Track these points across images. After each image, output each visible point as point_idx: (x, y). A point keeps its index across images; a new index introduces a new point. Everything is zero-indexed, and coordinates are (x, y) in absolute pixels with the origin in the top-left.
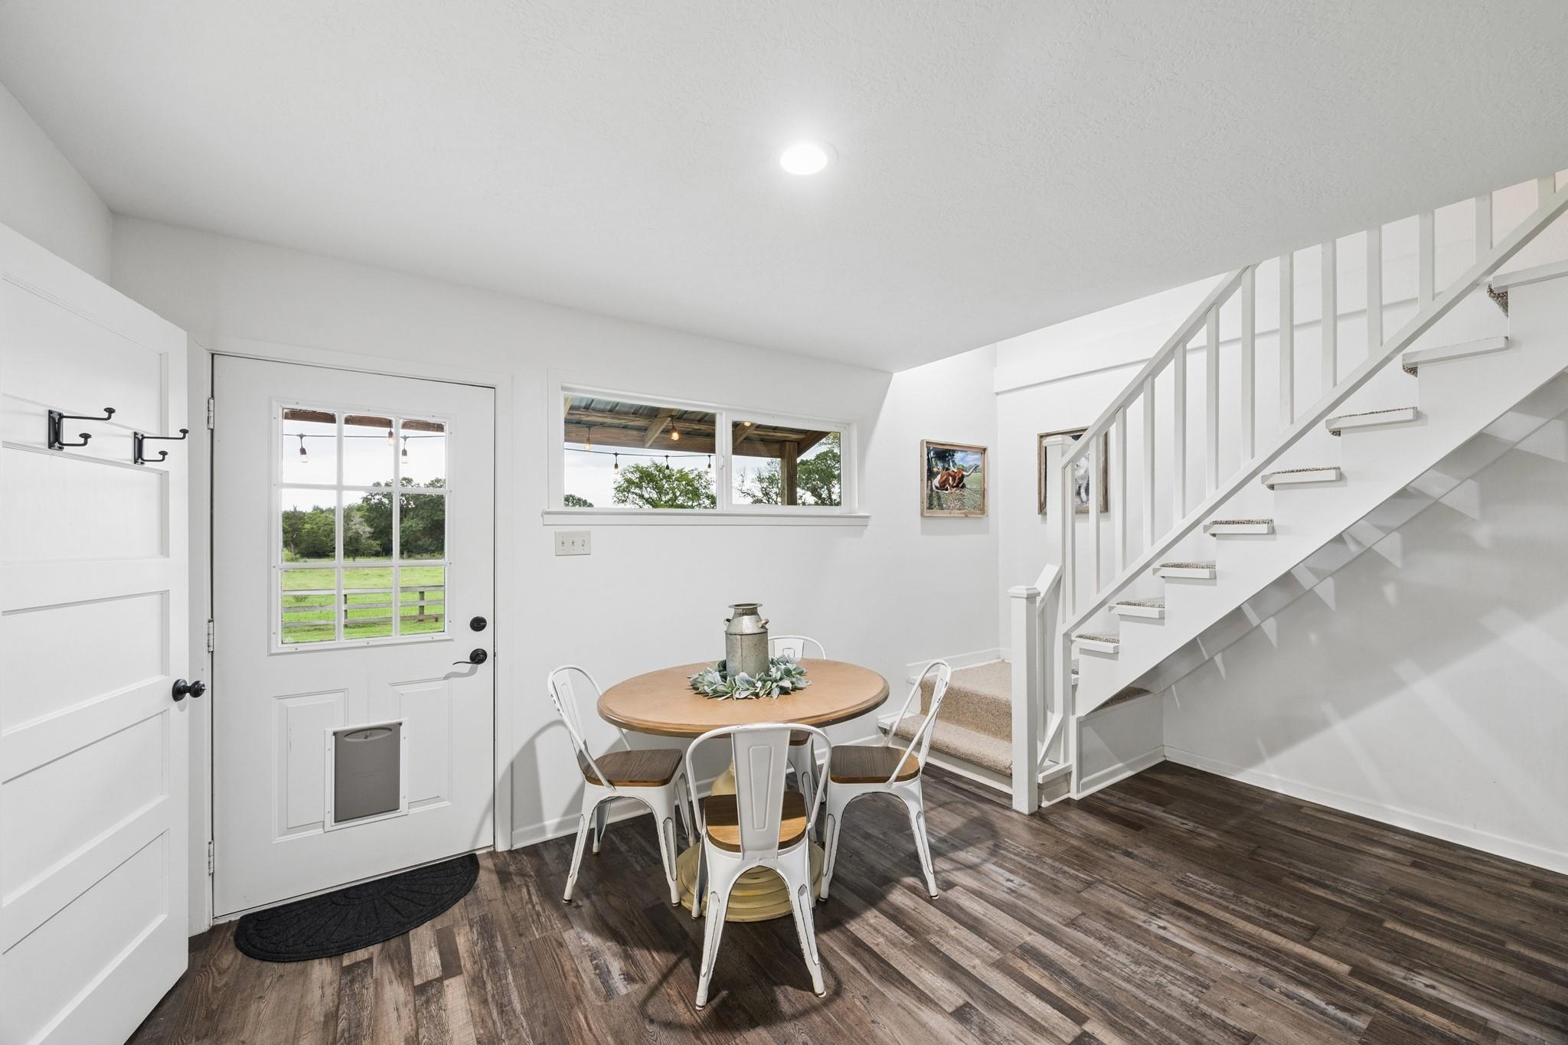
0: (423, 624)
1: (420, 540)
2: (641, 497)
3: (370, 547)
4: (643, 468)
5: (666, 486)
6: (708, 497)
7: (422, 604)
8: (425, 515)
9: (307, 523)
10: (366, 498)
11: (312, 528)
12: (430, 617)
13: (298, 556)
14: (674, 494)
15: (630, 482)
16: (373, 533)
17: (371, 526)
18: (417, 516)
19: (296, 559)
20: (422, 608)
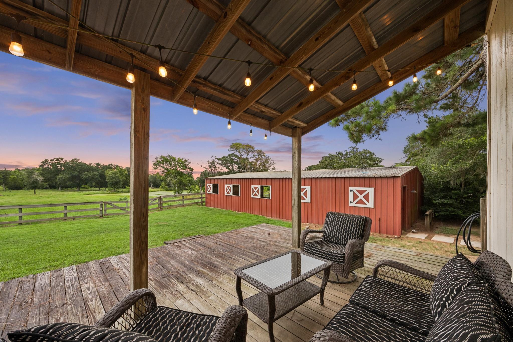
0: (66, 222)
1: (67, 183)
2: (164, 167)
3: (43, 185)
4: (164, 157)
5: (173, 164)
6: (189, 168)
7: (66, 212)
8: (69, 173)
9: (12, 175)
10: (41, 165)
11: (14, 177)
12: (70, 218)
13: (7, 189)
14: (176, 166)
15: (159, 162)
16: (44, 180)
17: (44, 177)
18: (66, 173)
19: (6, 190)
20: (66, 214)
